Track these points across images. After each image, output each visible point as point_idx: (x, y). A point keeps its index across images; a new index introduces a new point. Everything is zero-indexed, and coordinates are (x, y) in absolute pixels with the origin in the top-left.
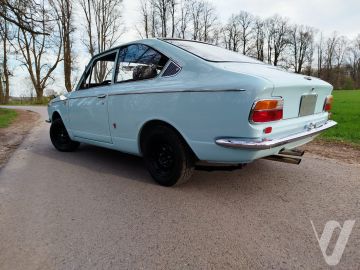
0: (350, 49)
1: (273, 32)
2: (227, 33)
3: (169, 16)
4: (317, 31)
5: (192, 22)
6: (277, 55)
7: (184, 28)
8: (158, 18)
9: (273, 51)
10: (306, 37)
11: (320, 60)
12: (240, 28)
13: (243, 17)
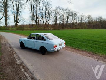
0: (86, 18)
1: (67, 12)
2: (55, 12)
3: (38, 5)
4: (78, 13)
5: (45, 8)
6: (68, 19)
7: (42, 10)
8: (35, 6)
9: (67, 18)
10: (75, 14)
11: (79, 21)
12: (58, 11)
13: (59, 8)
